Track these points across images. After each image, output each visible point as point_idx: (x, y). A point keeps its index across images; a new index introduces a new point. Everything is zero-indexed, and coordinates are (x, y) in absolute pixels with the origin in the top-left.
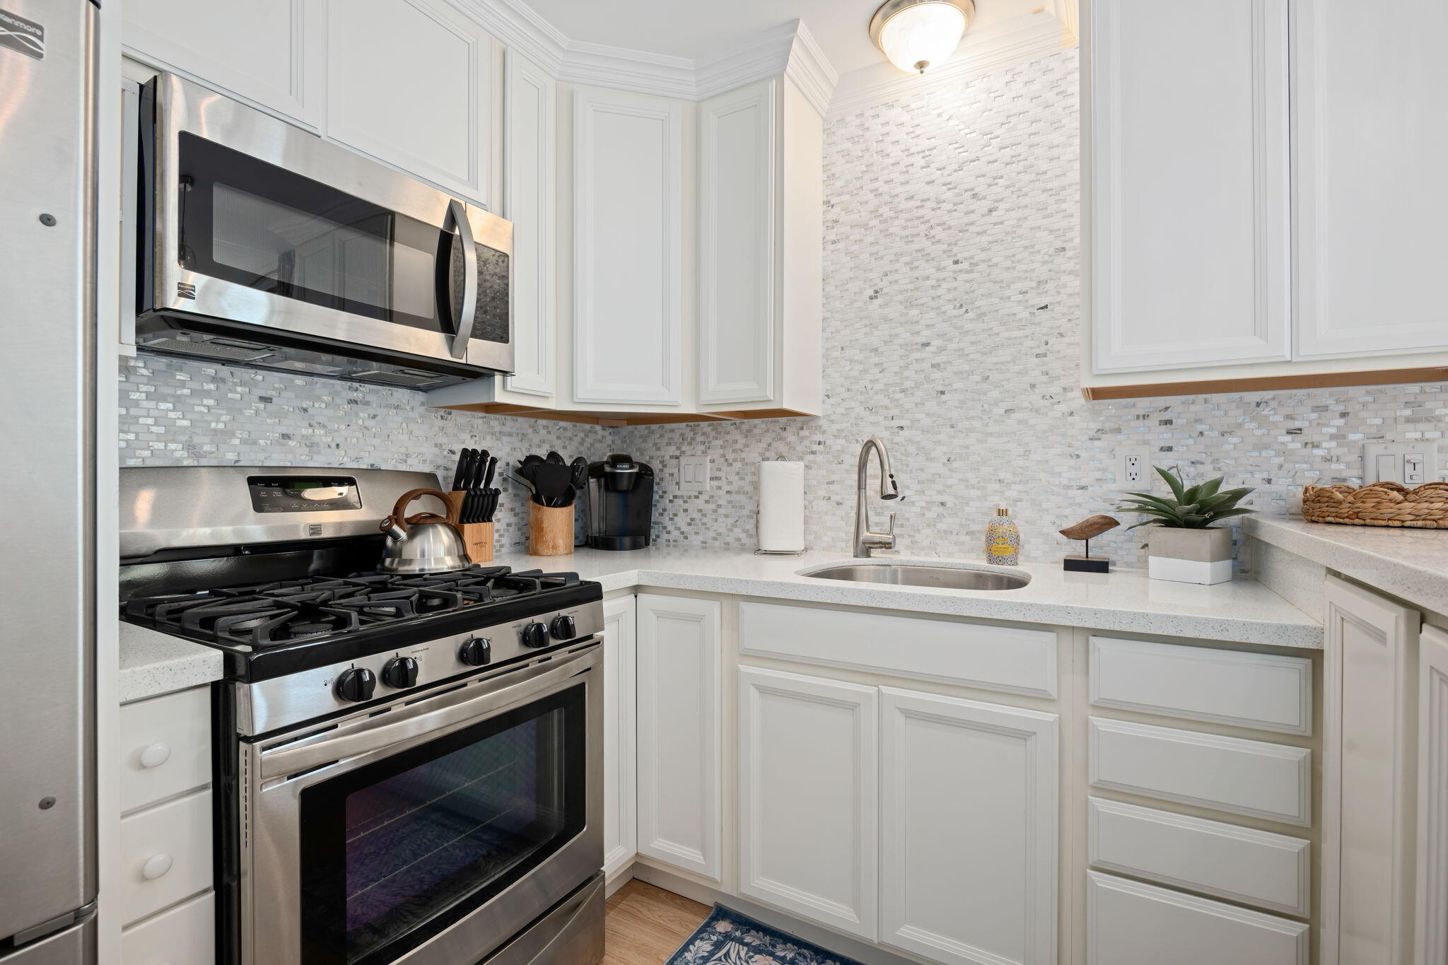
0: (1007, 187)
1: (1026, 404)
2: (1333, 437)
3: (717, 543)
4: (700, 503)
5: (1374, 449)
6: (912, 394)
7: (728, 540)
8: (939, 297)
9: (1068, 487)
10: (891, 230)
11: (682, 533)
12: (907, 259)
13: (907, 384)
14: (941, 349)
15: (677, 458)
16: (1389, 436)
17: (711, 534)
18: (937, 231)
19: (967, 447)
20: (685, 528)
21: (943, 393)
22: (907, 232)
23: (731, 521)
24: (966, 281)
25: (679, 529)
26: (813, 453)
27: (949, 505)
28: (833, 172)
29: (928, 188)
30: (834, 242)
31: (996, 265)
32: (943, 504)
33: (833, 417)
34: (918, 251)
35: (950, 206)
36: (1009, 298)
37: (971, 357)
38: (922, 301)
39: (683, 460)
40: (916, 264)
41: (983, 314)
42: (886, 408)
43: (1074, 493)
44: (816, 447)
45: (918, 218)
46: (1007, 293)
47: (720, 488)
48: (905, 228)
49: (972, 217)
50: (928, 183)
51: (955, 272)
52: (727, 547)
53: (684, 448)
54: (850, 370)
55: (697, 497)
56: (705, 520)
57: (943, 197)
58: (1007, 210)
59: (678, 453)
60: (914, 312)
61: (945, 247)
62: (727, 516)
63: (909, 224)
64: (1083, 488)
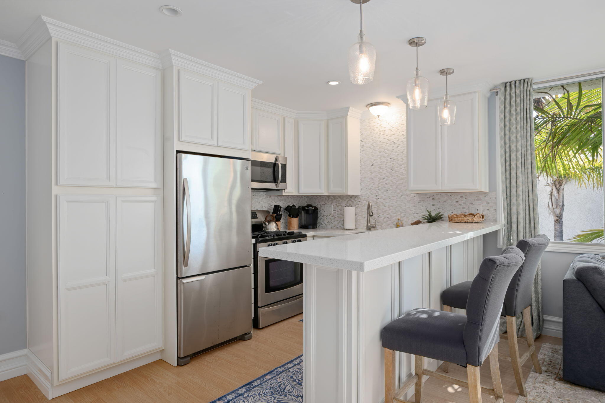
0: (401, 142)
1: (405, 194)
2: (464, 203)
3: (335, 227)
4: (330, 217)
5: (471, 206)
6: (381, 190)
7: (338, 226)
8: (387, 167)
9: (414, 214)
10: (376, 149)
11: (326, 225)
12: (379, 157)
13: (380, 188)
14: (387, 180)
15: (324, 205)
16: (473, 203)
17: (333, 225)
18: (386, 151)
19: (393, 204)
20: (326, 224)
21: (388, 190)
22: (380, 150)
23: (338, 221)
24: (392, 163)
25: (325, 224)
26: (358, 204)
27: (389, 218)
28: (363, 133)
29: (384, 140)
30: (363, 151)
31: (399, 160)
32: (388, 217)
33: (363, 195)
34: (382, 155)
35: (389, 145)
36: (401, 168)
37: (394, 182)
38: (383, 167)
39: (326, 205)
40: (382, 158)
41: (396, 172)
42: (375, 193)
43: (415, 215)
44: (359, 203)
45: (382, 147)
46: (401, 167)
47: (335, 213)
48: (379, 149)
49: (394, 148)
50: (384, 139)
51: (390, 161)
52: (337, 228)
53: (326, 202)
54: (367, 183)
55: (329, 215)
56: (331, 221)
57: (388, 142)
58: (401, 147)
59: (325, 203)
60: (381, 170)
61: (388, 155)
62: (337, 220)
63: (380, 148)
64: (417, 214)
